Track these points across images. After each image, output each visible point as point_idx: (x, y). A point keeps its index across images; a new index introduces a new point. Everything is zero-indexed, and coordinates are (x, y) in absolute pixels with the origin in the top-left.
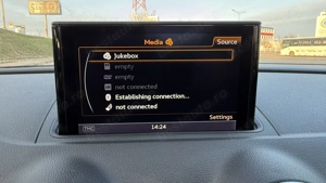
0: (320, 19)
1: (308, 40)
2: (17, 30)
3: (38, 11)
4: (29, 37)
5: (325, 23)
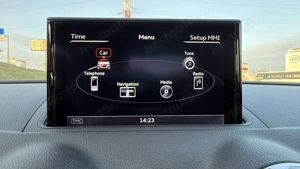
0: (288, 55)
1: (280, 74)
2: (18, 64)
3: (39, 48)
4: (29, 70)
5: (293, 59)
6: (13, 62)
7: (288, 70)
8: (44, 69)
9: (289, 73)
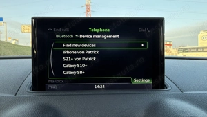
0: (200, 36)
1: (194, 48)
3: (27, 31)
5: (203, 38)
6: (9, 41)
7: (200, 46)
8: (30, 45)
9: (201, 48)
